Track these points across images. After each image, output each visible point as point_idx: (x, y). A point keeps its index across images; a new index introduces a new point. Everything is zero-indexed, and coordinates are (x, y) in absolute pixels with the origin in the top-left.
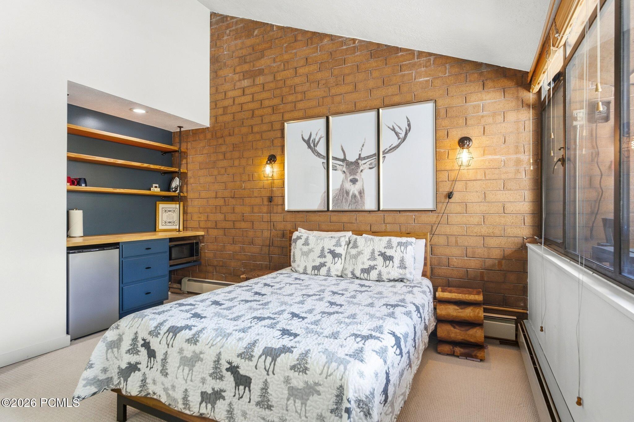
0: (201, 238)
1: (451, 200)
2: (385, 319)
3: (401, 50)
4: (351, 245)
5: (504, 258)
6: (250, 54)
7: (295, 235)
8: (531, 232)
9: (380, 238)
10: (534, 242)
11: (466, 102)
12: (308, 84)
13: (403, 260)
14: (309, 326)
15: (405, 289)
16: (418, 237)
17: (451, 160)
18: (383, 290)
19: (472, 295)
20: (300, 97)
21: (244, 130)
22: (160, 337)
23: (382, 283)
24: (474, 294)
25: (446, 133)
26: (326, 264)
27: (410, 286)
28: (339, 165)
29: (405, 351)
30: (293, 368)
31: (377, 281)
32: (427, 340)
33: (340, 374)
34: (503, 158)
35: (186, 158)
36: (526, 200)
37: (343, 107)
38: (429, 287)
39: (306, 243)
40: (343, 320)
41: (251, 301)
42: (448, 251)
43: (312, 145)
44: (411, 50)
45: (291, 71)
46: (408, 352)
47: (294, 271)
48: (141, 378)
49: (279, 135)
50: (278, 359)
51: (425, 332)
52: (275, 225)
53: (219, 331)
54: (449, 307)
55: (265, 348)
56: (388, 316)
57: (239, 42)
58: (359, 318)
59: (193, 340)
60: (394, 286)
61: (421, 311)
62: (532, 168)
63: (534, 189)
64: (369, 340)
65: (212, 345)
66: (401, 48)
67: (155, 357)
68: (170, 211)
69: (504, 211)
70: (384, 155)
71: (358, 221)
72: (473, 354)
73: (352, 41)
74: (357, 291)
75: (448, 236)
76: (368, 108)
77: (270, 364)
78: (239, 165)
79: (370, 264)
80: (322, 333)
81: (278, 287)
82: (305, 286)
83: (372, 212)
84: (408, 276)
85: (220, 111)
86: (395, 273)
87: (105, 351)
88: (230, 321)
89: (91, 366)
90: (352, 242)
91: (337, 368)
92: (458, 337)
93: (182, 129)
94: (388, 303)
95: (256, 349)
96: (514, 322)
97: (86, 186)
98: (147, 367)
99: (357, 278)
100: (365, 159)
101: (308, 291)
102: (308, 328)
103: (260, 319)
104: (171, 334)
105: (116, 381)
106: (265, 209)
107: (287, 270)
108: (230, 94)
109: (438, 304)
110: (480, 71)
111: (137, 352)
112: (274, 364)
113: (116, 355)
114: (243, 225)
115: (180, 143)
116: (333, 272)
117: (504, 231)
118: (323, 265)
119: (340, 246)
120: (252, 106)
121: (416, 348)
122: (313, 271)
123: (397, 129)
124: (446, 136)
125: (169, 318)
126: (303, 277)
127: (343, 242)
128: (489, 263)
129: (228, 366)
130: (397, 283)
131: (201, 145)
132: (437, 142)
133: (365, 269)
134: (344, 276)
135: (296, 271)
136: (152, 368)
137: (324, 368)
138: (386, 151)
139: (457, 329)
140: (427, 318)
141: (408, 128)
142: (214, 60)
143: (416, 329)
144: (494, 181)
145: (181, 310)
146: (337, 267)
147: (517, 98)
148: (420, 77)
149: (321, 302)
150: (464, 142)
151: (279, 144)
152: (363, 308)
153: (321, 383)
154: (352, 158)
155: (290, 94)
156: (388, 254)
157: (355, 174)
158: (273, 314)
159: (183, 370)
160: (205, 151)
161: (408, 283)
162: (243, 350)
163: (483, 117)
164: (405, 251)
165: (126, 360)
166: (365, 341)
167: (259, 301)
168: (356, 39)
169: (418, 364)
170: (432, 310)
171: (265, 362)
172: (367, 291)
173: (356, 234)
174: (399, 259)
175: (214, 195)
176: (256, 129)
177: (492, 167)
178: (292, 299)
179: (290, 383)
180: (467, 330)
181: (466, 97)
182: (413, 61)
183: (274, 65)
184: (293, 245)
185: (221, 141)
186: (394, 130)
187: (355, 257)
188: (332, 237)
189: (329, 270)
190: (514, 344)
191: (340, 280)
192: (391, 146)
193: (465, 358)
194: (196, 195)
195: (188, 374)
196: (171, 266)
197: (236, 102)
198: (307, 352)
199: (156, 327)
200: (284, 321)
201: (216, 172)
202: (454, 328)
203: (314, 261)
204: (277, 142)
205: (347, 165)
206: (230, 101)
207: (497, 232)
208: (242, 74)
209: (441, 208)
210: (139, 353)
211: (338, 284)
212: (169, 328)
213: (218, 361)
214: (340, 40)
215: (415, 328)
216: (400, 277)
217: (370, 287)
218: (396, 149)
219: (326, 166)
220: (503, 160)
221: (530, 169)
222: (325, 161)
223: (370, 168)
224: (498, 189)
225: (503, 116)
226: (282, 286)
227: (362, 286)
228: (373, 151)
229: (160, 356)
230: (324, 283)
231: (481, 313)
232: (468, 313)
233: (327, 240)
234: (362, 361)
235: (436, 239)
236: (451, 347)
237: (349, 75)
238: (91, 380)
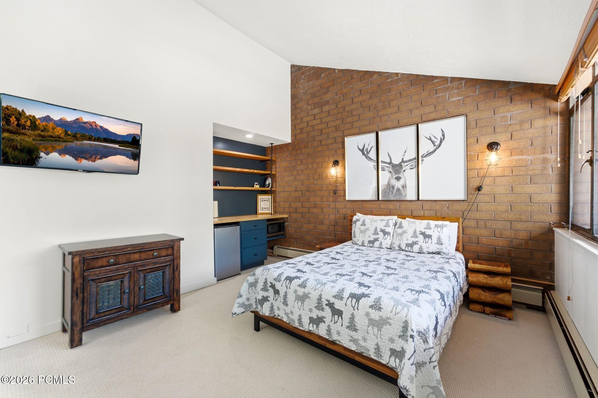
0: (286, 219)
1: (480, 192)
2: (431, 280)
3: (436, 77)
4: (397, 226)
5: (531, 239)
6: (319, 91)
7: (355, 218)
8: (558, 219)
9: (420, 221)
10: (561, 226)
11: (494, 114)
12: (361, 109)
13: (440, 238)
14: (376, 281)
15: (442, 260)
16: (452, 221)
17: (480, 161)
18: (425, 259)
19: (500, 268)
20: (355, 118)
21: (315, 144)
22: (281, 282)
23: (422, 255)
24: (502, 267)
25: (476, 139)
26: (378, 239)
27: (447, 258)
28: (387, 167)
29: (447, 304)
30: (371, 307)
31: (419, 253)
32: (462, 299)
33: (405, 313)
34: (530, 158)
35: (275, 164)
36: (553, 192)
37: (388, 125)
38: (462, 260)
39: (364, 224)
40: (399, 279)
41: (331, 263)
42: (478, 232)
43: (366, 153)
44: (445, 77)
45: (349, 100)
46: (450, 305)
47: (355, 243)
48: (270, 306)
49: (341, 146)
50: (360, 301)
51: (461, 292)
52: (338, 210)
53: (318, 280)
54: (480, 275)
55: (351, 293)
56: (432, 278)
57: (311, 83)
58: (411, 278)
59: (303, 285)
60: (433, 258)
61: (457, 277)
62: (559, 165)
63: (561, 183)
64: (422, 294)
65: (315, 289)
66: (436, 76)
67: (279, 294)
68: (265, 200)
69: (531, 201)
70: (422, 159)
71: (401, 208)
72: (502, 314)
73: (396, 75)
74: (404, 260)
75: (477, 220)
76: (409, 123)
77: (355, 304)
78: (312, 168)
79: (413, 240)
80: (386, 287)
81: (346, 255)
82: (365, 254)
83: (412, 202)
84: (444, 250)
85: (298, 131)
86: (434, 248)
87: (248, 288)
88: (322, 276)
89: (241, 296)
90: (398, 224)
91: (403, 309)
92: (487, 299)
93: (273, 145)
94: (431, 269)
95: (345, 294)
96: (541, 292)
97: (219, 186)
98: (274, 299)
99: (403, 250)
100: (407, 162)
101: (369, 258)
102: (375, 283)
103: (342, 275)
104: (288, 281)
105: (254, 307)
106: (331, 199)
107: (349, 243)
108: (305, 119)
109: (469, 273)
110: (508, 88)
111: (267, 290)
112: (358, 304)
113: (254, 291)
114: (315, 210)
115: (271, 154)
116: (384, 246)
117: (531, 217)
118: (376, 240)
119: (389, 226)
120: (320, 127)
121: (454, 303)
122: (369, 244)
123: (433, 139)
124: (476, 142)
125: (284, 271)
126: (362, 248)
127: (391, 223)
128: (516, 242)
129: (327, 303)
130: (434, 255)
131: (285, 155)
132: (468, 147)
133: (409, 244)
134: (393, 248)
135: (356, 244)
136: (277, 300)
137: (393, 309)
138: (424, 156)
139: (487, 293)
140: (462, 283)
141: (442, 138)
142: (294, 97)
143: (454, 290)
144: (522, 176)
145: (289, 267)
146: (387, 242)
147: (545, 107)
148: (453, 97)
149: (380, 266)
150: (492, 146)
151: (341, 153)
152: (412, 272)
153: (392, 318)
154: (396, 161)
155: (348, 117)
156: (427, 233)
157: (399, 173)
158: (349, 272)
159: (298, 303)
160: (288, 159)
161: (444, 256)
162: (336, 294)
163: (510, 125)
164: (441, 232)
165: (261, 294)
166: (419, 294)
167: (336, 263)
168: (399, 73)
169: (456, 315)
170: (465, 277)
171: (351, 302)
172: (413, 260)
173: (400, 218)
174: (437, 237)
175: (294, 189)
176: (324, 143)
177: (519, 165)
178: (359, 263)
179: (370, 316)
180: (496, 295)
181: (494, 111)
182: (447, 85)
183: (337, 97)
184: (354, 225)
185: (299, 152)
186: (430, 139)
187: (401, 235)
188: (382, 220)
189: (381, 243)
190: (542, 309)
191: (390, 251)
192: (428, 152)
193: (495, 316)
194: (282, 189)
195: (301, 306)
196: (268, 238)
197: (310, 125)
198: (380, 298)
199: (278, 276)
200: (358, 277)
201: (296, 173)
202: (484, 291)
203: (369, 237)
204: (340, 152)
205: (392, 167)
206: (306, 124)
207: (524, 218)
208: (313, 105)
209: (472, 198)
210: (268, 291)
211: (389, 254)
212: (286, 277)
213: (320, 299)
214: (386, 74)
215: (453, 288)
216: (438, 250)
217: (414, 257)
218: (432, 154)
219: (376, 168)
220: (530, 160)
221: (557, 166)
222: (376, 164)
223: (411, 169)
224: (525, 183)
225: (530, 124)
226: (349, 254)
227: (408, 256)
228: (414, 155)
229: (282, 294)
230: (378, 253)
231: (509, 282)
232: (497, 281)
233: (379, 222)
234: (419, 306)
235: (466, 223)
236: (482, 307)
237: (393, 100)
238: (241, 304)
